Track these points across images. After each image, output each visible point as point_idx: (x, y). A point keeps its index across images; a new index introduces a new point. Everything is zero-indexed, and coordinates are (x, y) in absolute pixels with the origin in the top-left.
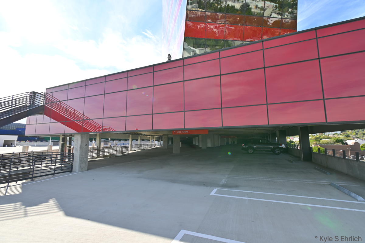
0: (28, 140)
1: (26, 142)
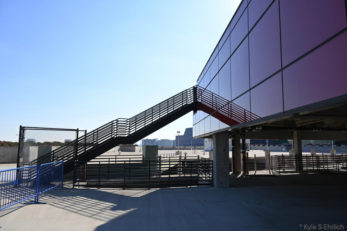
0: (261, 144)
1: (259, 146)
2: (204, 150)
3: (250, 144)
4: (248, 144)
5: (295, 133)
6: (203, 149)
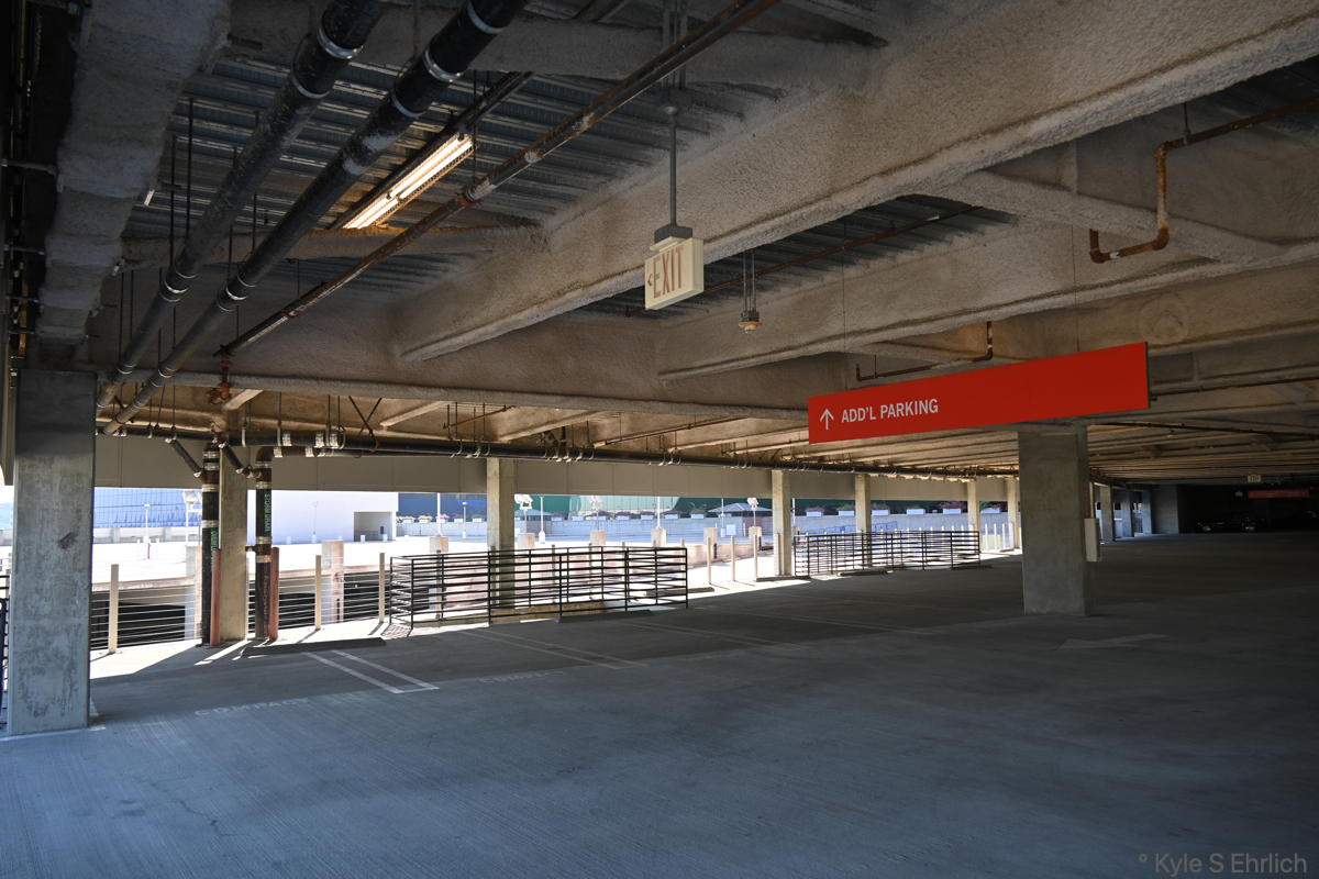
0: (442, 514)
1: (434, 520)
3: (398, 514)
4: (389, 514)
5: (493, 464)
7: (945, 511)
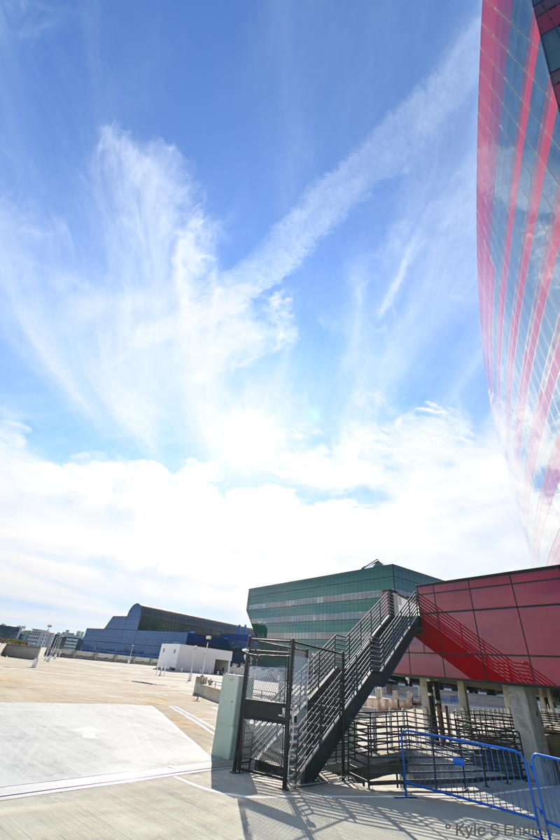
2: (155, 667)
3: (232, 663)
4: (228, 661)
6: (155, 664)
7: (479, 693)
